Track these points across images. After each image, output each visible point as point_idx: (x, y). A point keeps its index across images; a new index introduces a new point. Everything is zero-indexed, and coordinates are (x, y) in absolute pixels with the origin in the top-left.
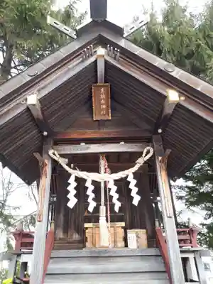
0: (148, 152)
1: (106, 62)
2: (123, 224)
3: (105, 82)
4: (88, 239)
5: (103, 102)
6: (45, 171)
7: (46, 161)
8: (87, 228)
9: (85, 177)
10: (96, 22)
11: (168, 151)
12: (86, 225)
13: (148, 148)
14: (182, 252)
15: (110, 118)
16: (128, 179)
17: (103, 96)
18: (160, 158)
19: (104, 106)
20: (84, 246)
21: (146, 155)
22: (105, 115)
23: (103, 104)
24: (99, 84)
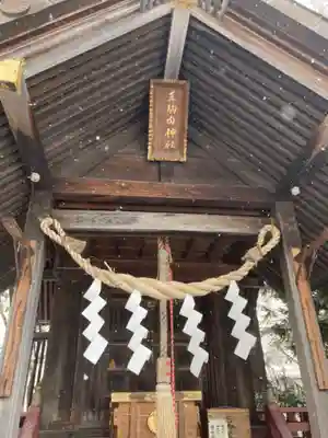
0: (268, 237)
2: (198, 395)
3: (181, 77)
5: (171, 121)
6: (29, 267)
7: (32, 244)
8: (116, 405)
9: (125, 287)
12: (115, 397)
13: (268, 227)
15: (185, 159)
16: (228, 297)
17: (172, 109)
18: (295, 251)
19: (173, 132)
21: (265, 243)
22: (171, 150)
23: (170, 126)
24: (166, 80)
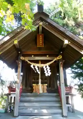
1: (42, 27)
2: (47, 85)
4: (34, 89)
5: (41, 40)
7: (20, 62)
8: (34, 86)
10: (39, 12)
11: (64, 61)
14: (66, 95)
15: (43, 47)
17: (41, 38)
18: (61, 62)
19: (41, 42)
20: (33, 92)
22: (41, 45)
24: (39, 34)
